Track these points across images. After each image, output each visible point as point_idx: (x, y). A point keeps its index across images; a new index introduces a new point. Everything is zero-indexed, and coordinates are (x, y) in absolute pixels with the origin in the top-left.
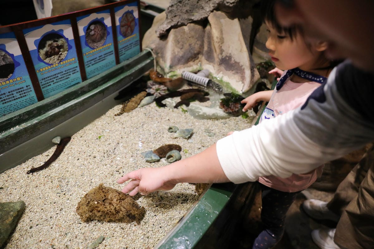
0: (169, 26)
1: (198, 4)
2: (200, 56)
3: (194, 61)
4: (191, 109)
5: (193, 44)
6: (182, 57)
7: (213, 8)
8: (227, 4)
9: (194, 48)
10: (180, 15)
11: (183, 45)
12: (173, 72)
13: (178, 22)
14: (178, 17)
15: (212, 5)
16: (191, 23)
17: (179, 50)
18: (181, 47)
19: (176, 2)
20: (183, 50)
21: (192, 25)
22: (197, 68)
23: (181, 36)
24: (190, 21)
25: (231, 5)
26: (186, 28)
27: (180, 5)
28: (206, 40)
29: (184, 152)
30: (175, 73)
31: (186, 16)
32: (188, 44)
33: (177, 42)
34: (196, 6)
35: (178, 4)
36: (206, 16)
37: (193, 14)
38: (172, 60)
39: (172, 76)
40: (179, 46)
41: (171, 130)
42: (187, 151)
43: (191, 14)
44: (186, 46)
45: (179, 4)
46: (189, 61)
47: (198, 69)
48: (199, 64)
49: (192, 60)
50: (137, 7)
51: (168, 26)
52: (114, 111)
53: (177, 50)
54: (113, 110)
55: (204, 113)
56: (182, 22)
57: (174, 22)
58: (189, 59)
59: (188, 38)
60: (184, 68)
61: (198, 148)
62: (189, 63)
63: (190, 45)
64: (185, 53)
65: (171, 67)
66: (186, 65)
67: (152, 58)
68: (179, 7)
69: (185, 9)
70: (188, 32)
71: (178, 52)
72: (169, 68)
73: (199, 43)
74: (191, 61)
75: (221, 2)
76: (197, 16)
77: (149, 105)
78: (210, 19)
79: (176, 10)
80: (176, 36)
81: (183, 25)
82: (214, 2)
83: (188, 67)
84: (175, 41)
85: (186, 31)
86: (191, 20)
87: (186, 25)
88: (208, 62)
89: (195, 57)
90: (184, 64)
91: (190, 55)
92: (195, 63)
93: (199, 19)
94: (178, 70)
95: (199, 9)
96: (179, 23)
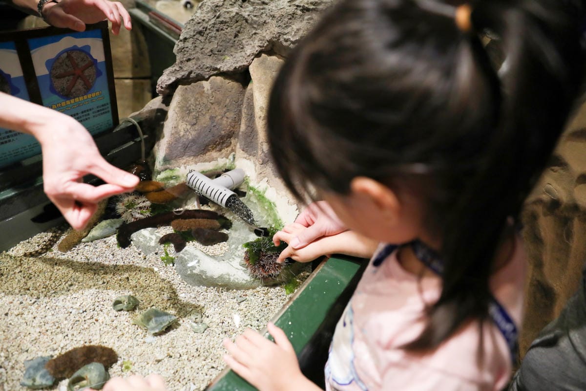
0: (173, 79)
1: (237, 39)
2: (233, 141)
3: (220, 150)
4: (182, 258)
5: (219, 117)
6: (194, 141)
7: (259, 49)
8: (285, 44)
9: (221, 124)
10: (198, 59)
11: (197, 118)
12: (171, 170)
13: (190, 73)
14: (193, 62)
15: (257, 43)
16: (216, 75)
17: (189, 127)
18: (194, 121)
19: (192, 34)
20: (197, 127)
21: (219, 79)
22: (226, 164)
23: (196, 100)
24: (215, 72)
25: (292, 46)
26: (206, 85)
27: (201, 38)
28: (244, 111)
29: (123, 368)
30: (175, 173)
31: (208, 62)
32: (207, 117)
33: (186, 110)
34: (231, 42)
35: (195, 37)
36: (246, 64)
37: (223, 57)
38: (170, 147)
39: (167, 179)
40: (189, 119)
41: (119, 306)
42: (130, 366)
43: (220, 57)
44: (205, 120)
45: (198, 36)
46: (209, 151)
47: (228, 165)
48: (231, 157)
49: (216, 147)
50: (101, 39)
51: (170, 79)
52: (29, 245)
53: (183, 127)
54: (29, 242)
55: (202, 271)
56: (198, 72)
57: (183, 71)
58: (207, 145)
59: (209, 105)
60: (196, 163)
61: (156, 361)
62: (208, 154)
63: (212, 118)
64: (199, 134)
65: (166, 160)
66: (200, 158)
67: (138, 140)
68: (199, 42)
69: (209, 47)
70: (210, 92)
71: (186, 131)
72: (162, 163)
73: (231, 115)
74: (213, 149)
75: (273, 37)
76: (229, 63)
77: (105, 239)
78: (251, 69)
79: (192, 48)
80: (185, 99)
81: (200, 78)
82: (263, 38)
83: (205, 161)
84: (181, 108)
85: (205, 89)
86: (216, 69)
87: (207, 80)
88: (246, 155)
89: (223, 143)
90: (196, 156)
91: (210, 137)
92: (224, 154)
93: (232, 69)
94: (182, 167)
95: (236, 49)
96: (193, 75)
